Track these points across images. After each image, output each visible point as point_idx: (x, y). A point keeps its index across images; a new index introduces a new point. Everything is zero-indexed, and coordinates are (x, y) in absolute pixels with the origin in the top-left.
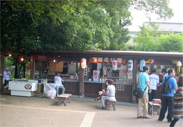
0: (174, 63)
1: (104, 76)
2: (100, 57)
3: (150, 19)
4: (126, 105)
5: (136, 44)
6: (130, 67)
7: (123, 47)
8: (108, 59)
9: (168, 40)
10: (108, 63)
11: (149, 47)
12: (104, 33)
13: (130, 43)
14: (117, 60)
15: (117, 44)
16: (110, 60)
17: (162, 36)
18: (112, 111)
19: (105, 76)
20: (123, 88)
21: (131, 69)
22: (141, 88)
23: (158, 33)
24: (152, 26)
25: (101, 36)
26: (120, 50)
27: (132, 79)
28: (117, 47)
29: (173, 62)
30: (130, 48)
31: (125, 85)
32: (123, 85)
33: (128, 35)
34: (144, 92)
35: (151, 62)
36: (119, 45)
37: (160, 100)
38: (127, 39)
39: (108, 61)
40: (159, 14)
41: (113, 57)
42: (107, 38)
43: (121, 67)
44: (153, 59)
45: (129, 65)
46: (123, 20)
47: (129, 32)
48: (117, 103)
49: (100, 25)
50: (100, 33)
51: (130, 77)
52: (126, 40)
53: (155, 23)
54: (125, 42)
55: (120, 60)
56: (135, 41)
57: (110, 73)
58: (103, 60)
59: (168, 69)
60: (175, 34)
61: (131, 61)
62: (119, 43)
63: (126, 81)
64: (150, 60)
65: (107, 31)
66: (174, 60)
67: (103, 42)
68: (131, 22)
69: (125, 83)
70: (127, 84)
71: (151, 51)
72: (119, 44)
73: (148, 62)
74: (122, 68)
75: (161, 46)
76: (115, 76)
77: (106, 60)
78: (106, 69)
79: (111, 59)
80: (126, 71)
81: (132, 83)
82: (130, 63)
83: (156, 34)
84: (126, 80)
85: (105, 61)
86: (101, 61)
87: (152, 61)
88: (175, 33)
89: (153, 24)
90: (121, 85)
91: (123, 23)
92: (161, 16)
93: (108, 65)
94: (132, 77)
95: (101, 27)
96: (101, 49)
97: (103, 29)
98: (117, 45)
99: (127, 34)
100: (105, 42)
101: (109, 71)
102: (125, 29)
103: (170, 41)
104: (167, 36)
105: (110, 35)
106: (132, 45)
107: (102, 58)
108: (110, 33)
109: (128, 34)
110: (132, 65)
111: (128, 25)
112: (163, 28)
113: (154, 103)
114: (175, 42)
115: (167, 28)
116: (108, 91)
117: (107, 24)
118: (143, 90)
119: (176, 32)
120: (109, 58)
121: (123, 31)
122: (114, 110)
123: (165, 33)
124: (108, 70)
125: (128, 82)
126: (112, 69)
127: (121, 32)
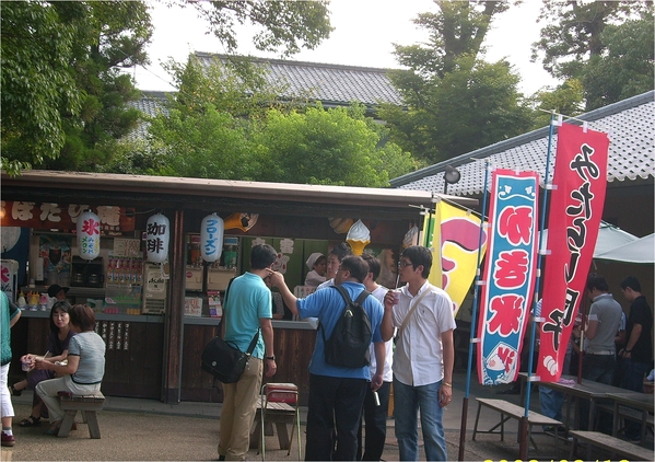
0: (339, 230)
1: (33, 286)
2: (22, 199)
3: (232, 43)
4: (141, 413)
5: (162, 148)
6: (157, 245)
7: (108, 156)
8: (59, 211)
9: (301, 135)
10: (55, 225)
11: (221, 161)
12: (38, 92)
13: (139, 139)
14: (96, 213)
15: (79, 141)
16: (64, 215)
17: (276, 117)
18: (84, 443)
19: (37, 283)
20: (123, 336)
21: (162, 255)
22: (237, 338)
23: (256, 100)
24: (239, 71)
25: (25, 107)
26: (93, 169)
27: (164, 297)
28: (81, 157)
29: (333, 225)
30: (141, 163)
31: (131, 323)
32: (124, 323)
33: (127, 107)
34: (246, 358)
35: (245, 223)
36: (89, 147)
37: (292, 385)
38: (126, 123)
39: (58, 219)
40: (266, 22)
41: (79, 202)
42: (52, 118)
43: (118, 243)
44: (255, 213)
45: (153, 237)
46: (105, 38)
47: (135, 91)
48: (104, 405)
49: (22, 55)
50: (22, 90)
51: (155, 289)
52: (121, 126)
53: (250, 59)
54: (117, 136)
55: (111, 215)
56: (156, 131)
57: (62, 271)
58: (36, 212)
59: (316, 256)
60: (326, 110)
61: (163, 221)
62: (91, 136)
63: (135, 306)
64: (243, 215)
65: (54, 85)
66: (339, 220)
67: (33, 131)
68: (142, 51)
69: (133, 315)
70: (143, 319)
71: (230, 179)
72: (90, 144)
73: (235, 224)
74: (123, 248)
75: (273, 158)
76: (86, 284)
77: (50, 213)
78: (42, 254)
79: (72, 208)
80: (139, 264)
81: (163, 315)
82: (157, 229)
83: (248, 108)
84: (138, 303)
85: (43, 218)
86: (26, 216)
87: (251, 223)
88: (327, 104)
89: (242, 65)
90: (116, 323)
91: (108, 51)
92: (278, 33)
93: (54, 237)
94: (162, 289)
95: (24, 65)
96: (29, 165)
97: (36, 75)
98: (83, 149)
99: (125, 100)
100: (41, 133)
101: (55, 262)
102: (117, 80)
103: (311, 138)
104: (296, 118)
105: (64, 103)
106: (148, 151)
107: (28, 206)
108: (64, 94)
109: (129, 103)
110: (165, 238)
111: (128, 61)
112: (279, 84)
113: (270, 399)
114: (327, 144)
115: (294, 84)
116: (78, 358)
117: (51, 52)
118: (244, 348)
119: (329, 102)
120: (64, 205)
121: (108, 89)
122: (95, 435)
123: (286, 104)
124: (54, 257)
125: (146, 311)
126: (69, 252)
127: (100, 91)
